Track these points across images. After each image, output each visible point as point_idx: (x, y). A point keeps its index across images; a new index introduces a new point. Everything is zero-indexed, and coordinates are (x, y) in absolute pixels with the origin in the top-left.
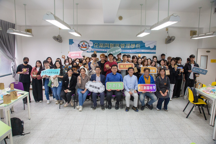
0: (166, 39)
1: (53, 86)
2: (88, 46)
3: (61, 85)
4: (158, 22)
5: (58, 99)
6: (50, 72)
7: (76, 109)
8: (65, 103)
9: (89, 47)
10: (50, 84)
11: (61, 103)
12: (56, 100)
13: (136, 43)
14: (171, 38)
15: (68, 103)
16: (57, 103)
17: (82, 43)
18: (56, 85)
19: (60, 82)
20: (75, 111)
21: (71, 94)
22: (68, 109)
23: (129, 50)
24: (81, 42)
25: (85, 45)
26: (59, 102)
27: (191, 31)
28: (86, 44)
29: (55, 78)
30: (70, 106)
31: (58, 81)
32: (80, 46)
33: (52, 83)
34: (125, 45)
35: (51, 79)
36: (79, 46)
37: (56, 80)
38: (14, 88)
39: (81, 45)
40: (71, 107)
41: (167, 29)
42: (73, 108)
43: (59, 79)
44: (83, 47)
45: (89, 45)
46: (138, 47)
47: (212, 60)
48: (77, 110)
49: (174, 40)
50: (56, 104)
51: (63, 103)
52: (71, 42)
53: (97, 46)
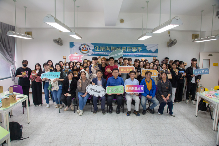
0: (168, 43)
1: (53, 90)
2: (88, 49)
3: (61, 89)
4: (160, 25)
5: (58, 103)
6: (50, 74)
7: (76, 113)
8: (65, 107)
9: (90, 50)
10: (50, 88)
11: (61, 107)
12: (56, 104)
13: (137, 46)
14: (173, 41)
15: (68, 107)
16: (57, 106)
17: (83, 46)
18: (57, 89)
19: (60, 85)
20: (75, 115)
21: (71, 98)
22: (69, 113)
23: (131, 53)
24: (82, 45)
25: (86, 48)
26: (59, 106)
27: (193, 35)
28: (87, 47)
29: (55, 81)
30: (70, 110)
31: (59, 85)
32: (81, 49)
33: (52, 87)
34: (127, 48)
35: (51, 83)
36: (80, 49)
37: (56, 83)
38: (13, 91)
39: (82, 48)
40: (72, 111)
41: (169, 32)
42: (73, 113)
43: (60, 82)
44: (83, 50)
45: (90, 49)
47: (214, 64)
48: (78, 114)
49: (175, 43)
50: (56, 108)
51: (63, 107)
52: (72, 45)
53: (97, 49)
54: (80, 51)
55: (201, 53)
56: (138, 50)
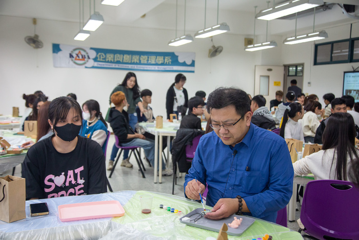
0: (210, 51)
2: (86, 57)
13: (164, 54)
14: (218, 49)
17: (77, 52)
23: (154, 66)
24: (75, 50)
25: (82, 55)
27: (245, 39)
28: (83, 53)
32: (73, 57)
34: (148, 58)
36: (71, 56)
39: (74, 55)
44: (78, 58)
45: (88, 56)
46: (168, 61)
47: (275, 83)
49: (221, 51)
53: (102, 57)
54: (72, 60)
55: (256, 67)
56: (166, 61)
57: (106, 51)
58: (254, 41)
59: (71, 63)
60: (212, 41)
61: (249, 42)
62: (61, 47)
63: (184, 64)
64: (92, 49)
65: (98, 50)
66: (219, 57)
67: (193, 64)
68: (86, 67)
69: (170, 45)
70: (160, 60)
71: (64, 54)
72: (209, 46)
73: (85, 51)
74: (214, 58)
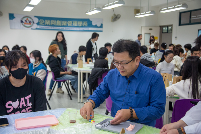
0: (112, 17)
2: (32, 22)
9: (34, 23)
13: (83, 20)
14: (117, 16)
17: (25, 19)
23: (77, 28)
24: (24, 17)
25: (29, 21)
27: (135, 10)
28: (30, 20)
34: (73, 22)
36: (22, 22)
39: (24, 21)
44: (26, 23)
46: (85, 25)
49: (119, 18)
52: (12, 16)
53: (42, 22)
54: (23, 24)
55: (142, 28)
57: (45, 18)
58: (141, 11)
59: (22, 26)
60: (113, 11)
61: (138, 11)
62: (15, 16)
63: (96, 26)
64: (35, 17)
65: (39, 18)
66: (118, 21)
67: (101, 26)
68: (32, 29)
69: (87, 14)
70: (80, 23)
71: (17, 20)
72: (112, 15)
73: (31, 18)
74: (115, 22)
